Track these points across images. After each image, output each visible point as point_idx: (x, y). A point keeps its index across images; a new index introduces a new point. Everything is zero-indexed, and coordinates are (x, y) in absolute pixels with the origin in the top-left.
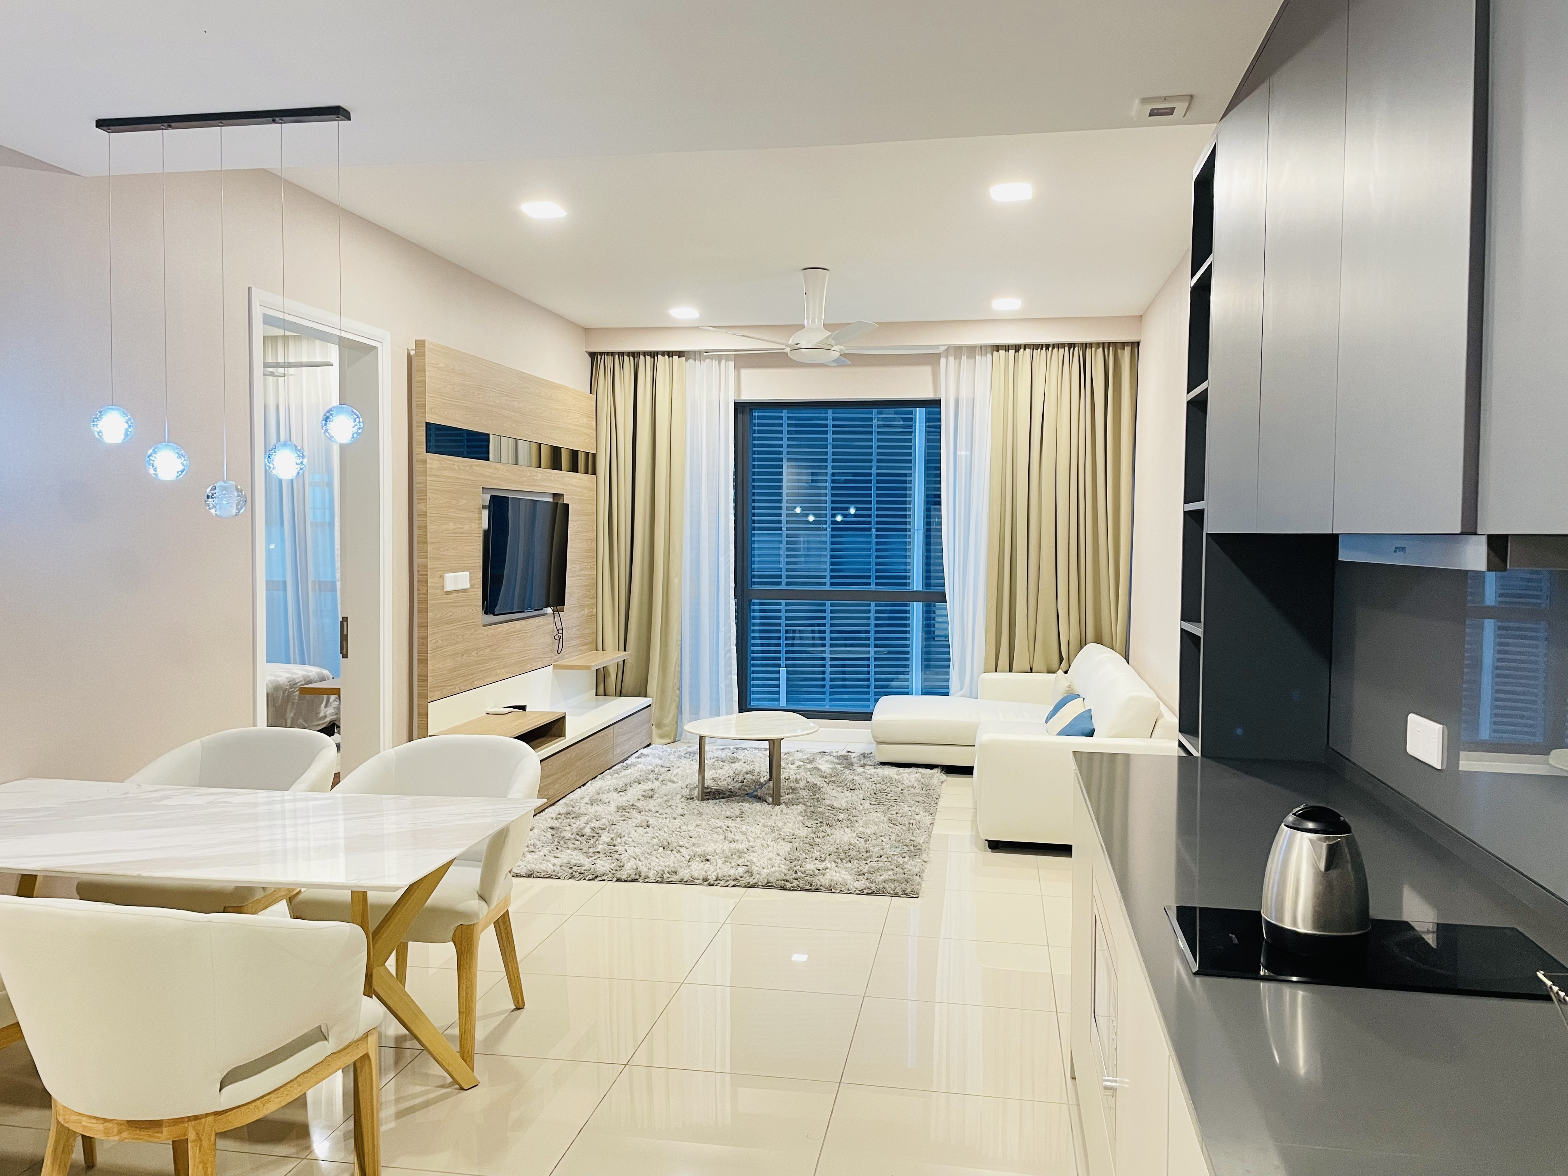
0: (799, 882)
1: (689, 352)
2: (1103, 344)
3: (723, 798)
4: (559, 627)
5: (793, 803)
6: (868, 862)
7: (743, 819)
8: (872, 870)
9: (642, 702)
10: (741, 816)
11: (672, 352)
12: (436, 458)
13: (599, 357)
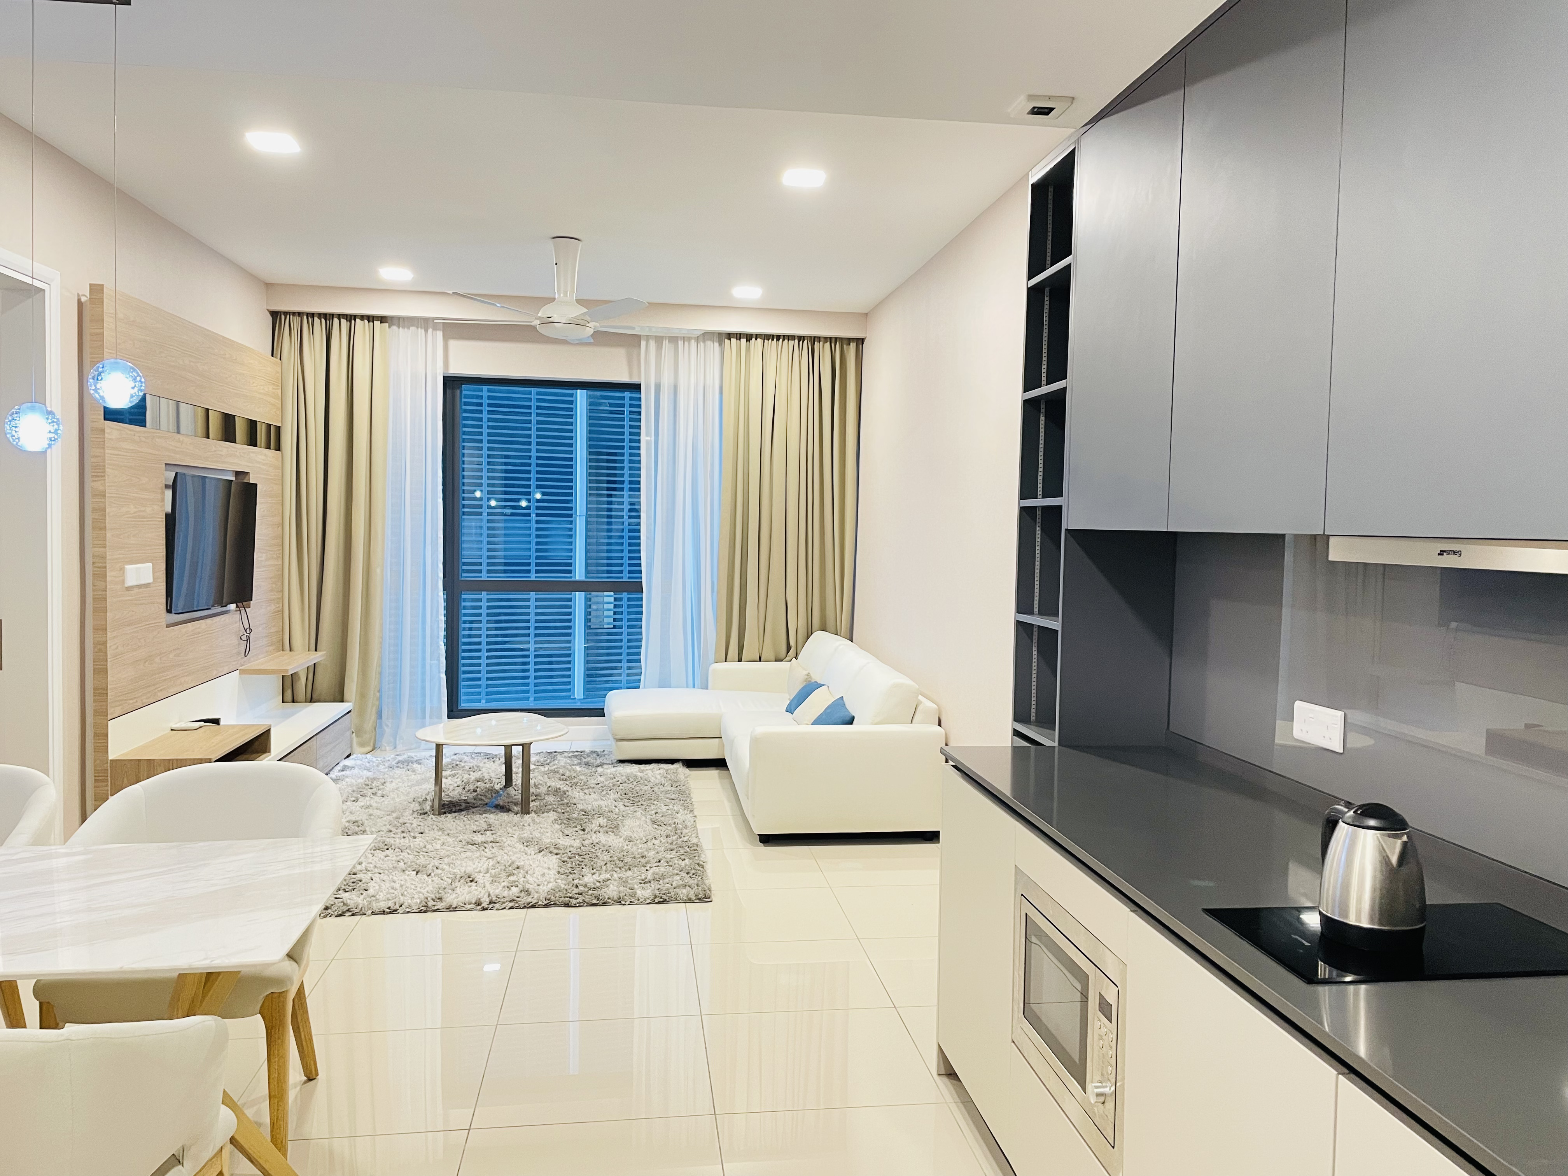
0: (584, 897)
1: (392, 318)
2: (831, 338)
3: (461, 810)
4: (247, 626)
5: (543, 811)
6: (648, 868)
7: (493, 832)
8: (657, 877)
9: (342, 707)
10: (490, 829)
11: (373, 317)
12: (117, 427)
13: (283, 317)
